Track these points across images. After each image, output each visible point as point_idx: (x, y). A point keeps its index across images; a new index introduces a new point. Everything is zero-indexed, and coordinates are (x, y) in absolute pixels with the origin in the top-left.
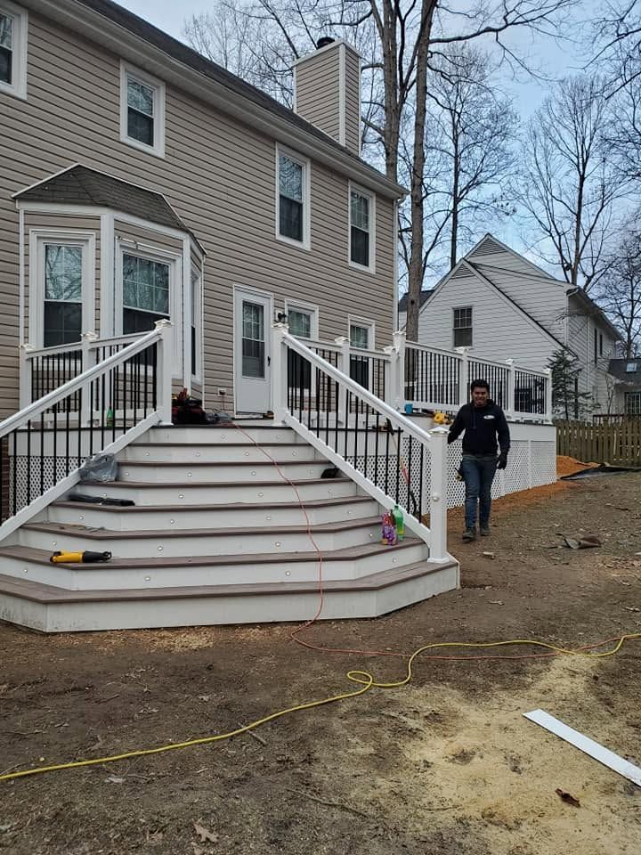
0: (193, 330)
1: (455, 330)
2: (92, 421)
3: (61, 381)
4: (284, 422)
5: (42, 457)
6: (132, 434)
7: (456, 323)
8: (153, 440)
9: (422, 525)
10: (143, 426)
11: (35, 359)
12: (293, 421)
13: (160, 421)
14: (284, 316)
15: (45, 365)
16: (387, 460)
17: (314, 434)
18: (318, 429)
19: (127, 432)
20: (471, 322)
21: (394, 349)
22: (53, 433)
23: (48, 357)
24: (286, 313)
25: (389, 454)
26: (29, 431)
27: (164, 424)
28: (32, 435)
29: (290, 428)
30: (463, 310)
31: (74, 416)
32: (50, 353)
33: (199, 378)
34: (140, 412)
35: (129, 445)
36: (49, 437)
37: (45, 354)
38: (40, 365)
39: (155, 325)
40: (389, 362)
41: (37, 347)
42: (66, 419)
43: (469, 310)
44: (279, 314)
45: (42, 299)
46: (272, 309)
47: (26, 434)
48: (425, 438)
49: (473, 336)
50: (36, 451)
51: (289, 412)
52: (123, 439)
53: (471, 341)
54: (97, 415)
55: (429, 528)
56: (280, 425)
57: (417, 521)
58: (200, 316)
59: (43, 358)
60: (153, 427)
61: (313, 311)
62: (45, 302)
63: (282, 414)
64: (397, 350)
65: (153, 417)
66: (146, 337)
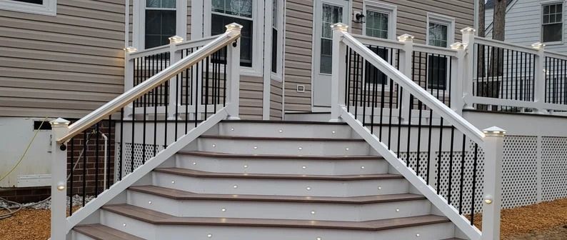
0: (275, 32)
1: (544, 26)
2: (177, 115)
3: (143, 79)
4: (340, 118)
5: (144, 145)
6: (203, 128)
7: (545, 18)
8: (222, 133)
9: (474, 227)
10: (213, 120)
11: (136, 60)
12: (349, 117)
13: (229, 116)
14: (362, 16)
15: (147, 65)
16: (451, 156)
17: (367, 130)
18: (372, 125)
19: (199, 125)
20: (561, 17)
21: (462, 45)
22: (153, 124)
23: (149, 58)
24: (365, 14)
25: (454, 150)
26: (133, 122)
27: (232, 118)
28: (136, 125)
29: (346, 124)
30: (553, 6)
31: (161, 109)
32: (151, 54)
33: (279, 76)
34: (210, 108)
35: (200, 137)
36: (150, 127)
37: (147, 55)
38: (143, 65)
39: (226, 29)
40: (456, 59)
41: (139, 49)
42: (154, 112)
43: (560, 6)
44: (357, 15)
45: (144, 8)
46: (351, 9)
47: (131, 124)
48: (479, 138)
49: (563, 33)
50: (138, 140)
51: (345, 108)
52: (194, 131)
53: (561, 36)
54: (182, 109)
55: (481, 230)
56: (336, 120)
57: (469, 223)
58: (282, 19)
59: (146, 58)
60: (222, 121)
61: (392, 10)
62: (146, 11)
63: (340, 110)
64: (465, 47)
65: (222, 112)
66: (217, 40)
